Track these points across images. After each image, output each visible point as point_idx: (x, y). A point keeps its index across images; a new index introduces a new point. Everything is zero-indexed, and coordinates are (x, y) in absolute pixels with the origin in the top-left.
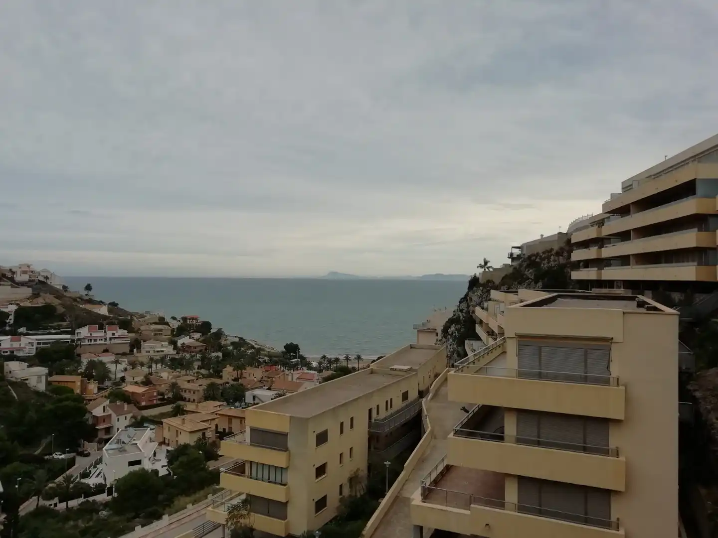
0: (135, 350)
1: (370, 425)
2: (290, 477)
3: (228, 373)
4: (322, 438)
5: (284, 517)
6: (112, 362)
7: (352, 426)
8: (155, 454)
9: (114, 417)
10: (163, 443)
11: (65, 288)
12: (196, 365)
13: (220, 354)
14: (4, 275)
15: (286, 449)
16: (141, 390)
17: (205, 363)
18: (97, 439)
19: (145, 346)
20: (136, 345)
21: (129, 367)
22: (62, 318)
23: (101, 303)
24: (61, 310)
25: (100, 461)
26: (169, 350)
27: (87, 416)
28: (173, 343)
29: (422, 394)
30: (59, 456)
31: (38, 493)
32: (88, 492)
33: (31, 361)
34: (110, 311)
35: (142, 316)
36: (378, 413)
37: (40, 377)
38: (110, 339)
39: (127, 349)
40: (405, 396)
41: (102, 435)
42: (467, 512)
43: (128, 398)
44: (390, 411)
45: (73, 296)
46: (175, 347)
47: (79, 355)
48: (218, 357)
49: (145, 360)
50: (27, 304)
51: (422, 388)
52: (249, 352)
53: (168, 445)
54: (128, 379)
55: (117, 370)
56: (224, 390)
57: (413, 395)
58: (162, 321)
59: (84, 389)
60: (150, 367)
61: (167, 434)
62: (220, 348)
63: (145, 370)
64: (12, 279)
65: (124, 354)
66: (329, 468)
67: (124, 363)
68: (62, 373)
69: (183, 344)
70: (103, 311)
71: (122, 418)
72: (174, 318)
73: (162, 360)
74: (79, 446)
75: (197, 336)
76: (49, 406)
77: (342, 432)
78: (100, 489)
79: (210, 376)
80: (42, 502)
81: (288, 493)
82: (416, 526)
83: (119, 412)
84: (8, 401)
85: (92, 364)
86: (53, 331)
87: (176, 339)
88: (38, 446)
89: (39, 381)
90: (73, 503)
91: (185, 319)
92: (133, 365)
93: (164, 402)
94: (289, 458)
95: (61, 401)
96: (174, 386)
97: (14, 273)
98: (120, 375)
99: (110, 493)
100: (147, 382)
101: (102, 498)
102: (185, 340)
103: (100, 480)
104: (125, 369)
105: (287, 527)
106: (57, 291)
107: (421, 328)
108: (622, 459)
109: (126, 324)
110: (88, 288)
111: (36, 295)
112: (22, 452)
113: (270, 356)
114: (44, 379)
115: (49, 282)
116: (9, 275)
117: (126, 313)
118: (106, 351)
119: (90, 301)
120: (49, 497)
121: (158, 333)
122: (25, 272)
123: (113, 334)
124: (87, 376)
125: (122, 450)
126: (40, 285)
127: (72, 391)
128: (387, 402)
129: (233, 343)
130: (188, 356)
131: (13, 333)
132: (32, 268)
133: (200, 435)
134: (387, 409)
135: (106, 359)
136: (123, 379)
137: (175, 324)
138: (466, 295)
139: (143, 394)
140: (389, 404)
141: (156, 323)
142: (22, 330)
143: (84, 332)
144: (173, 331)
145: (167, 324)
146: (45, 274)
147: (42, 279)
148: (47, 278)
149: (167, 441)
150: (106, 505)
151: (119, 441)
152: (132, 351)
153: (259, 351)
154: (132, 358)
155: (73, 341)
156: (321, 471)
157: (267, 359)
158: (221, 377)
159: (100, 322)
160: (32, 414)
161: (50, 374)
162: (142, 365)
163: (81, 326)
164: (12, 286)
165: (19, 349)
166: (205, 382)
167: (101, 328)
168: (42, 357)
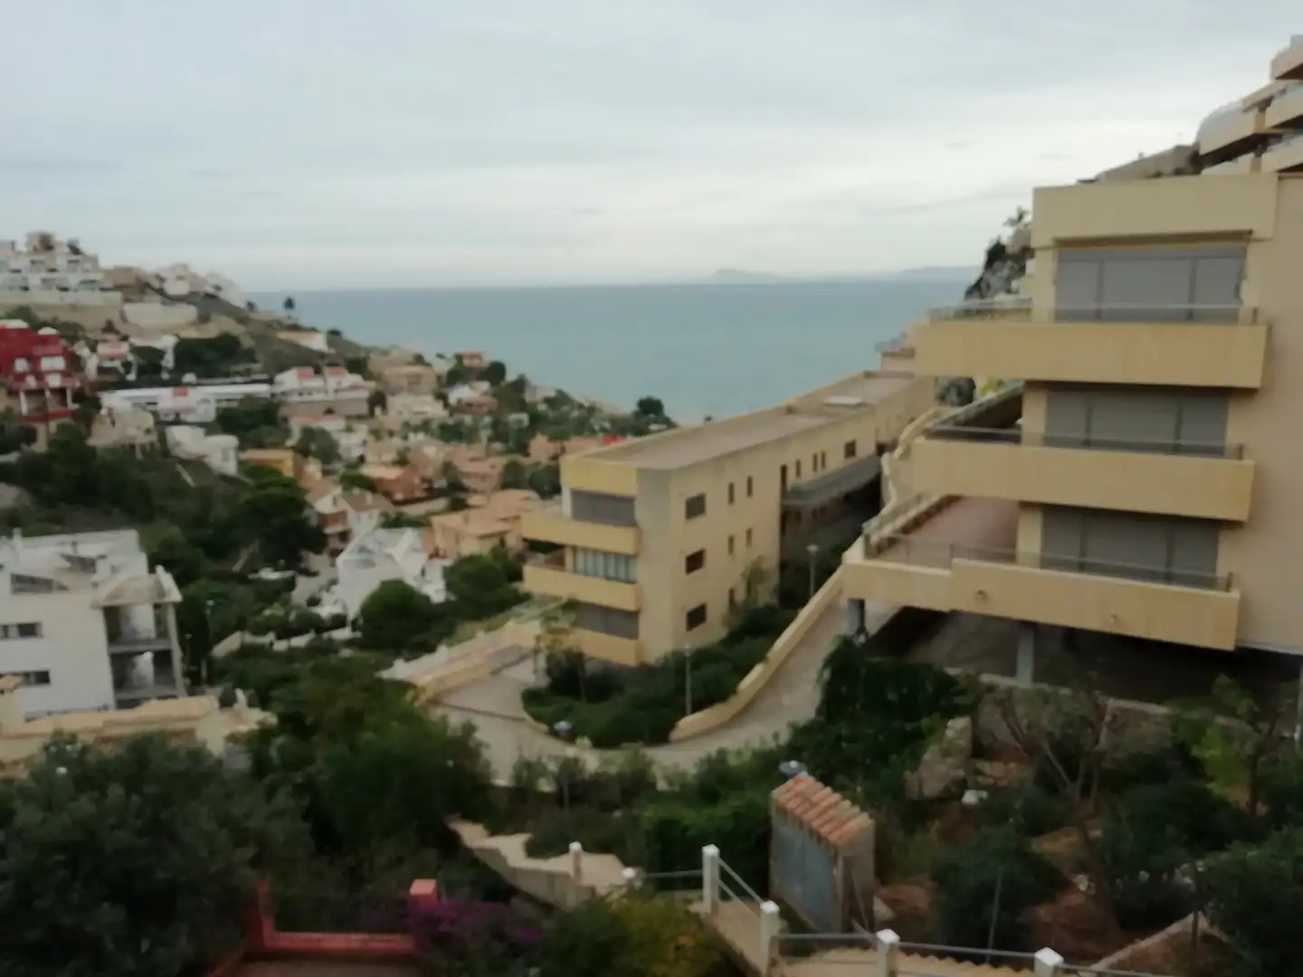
0: (378, 411)
1: (784, 493)
2: (640, 571)
3: (541, 448)
4: (695, 507)
5: (633, 635)
6: (342, 431)
7: (750, 491)
8: (423, 572)
9: (352, 515)
10: (435, 555)
11: (251, 306)
12: (484, 434)
13: (524, 417)
14: (148, 285)
15: (632, 523)
16: (392, 473)
17: (499, 432)
18: (327, 550)
19: (395, 402)
20: (378, 400)
21: (371, 439)
22: (250, 356)
23: (313, 330)
24: (247, 342)
25: (334, 582)
26: (435, 410)
27: (307, 513)
28: (442, 397)
29: (881, 449)
30: (269, 574)
31: (241, 625)
32: (320, 626)
33: (210, 428)
34: (330, 344)
35: (385, 353)
36: (798, 473)
37: (225, 452)
38: (336, 391)
39: (364, 409)
40: (850, 449)
41: (334, 543)
42: (946, 573)
43: (371, 485)
44: (821, 473)
45: (267, 318)
46: (446, 405)
47: (285, 420)
48: (520, 422)
49: (397, 427)
50: (192, 334)
51: (884, 438)
52: (575, 414)
53: (444, 557)
54: (370, 457)
55: (351, 443)
56: (534, 476)
57: (866, 449)
58: (419, 360)
59: (299, 470)
60: (405, 438)
61: (441, 542)
62: (522, 406)
63: (397, 442)
64: (161, 292)
65: (360, 418)
66: (709, 560)
67: (362, 430)
68: (260, 445)
69: (459, 401)
70: (318, 343)
71: (364, 515)
72: (440, 356)
73: (425, 426)
74: (300, 559)
75: (485, 386)
76: (245, 496)
77: (731, 499)
78: (339, 622)
79: (509, 451)
80: (249, 638)
81: (639, 597)
82: (852, 601)
83: (360, 506)
84: (179, 490)
85: (309, 434)
86: (239, 379)
87: (445, 390)
88: (235, 560)
89: (225, 458)
90: (300, 641)
91: (459, 358)
92: (376, 434)
93: (432, 494)
94: (639, 539)
95: (263, 486)
96: (447, 467)
97: (162, 280)
98: (356, 453)
99: (355, 626)
100: (402, 461)
101: (344, 634)
102: (461, 393)
103: (337, 610)
104: (364, 443)
105: (639, 651)
106: (237, 309)
107: (888, 349)
108: (1248, 462)
109: (357, 365)
110: (289, 304)
111: (204, 319)
112: (211, 566)
113: (614, 421)
114: (232, 454)
115: (222, 295)
116: (156, 284)
117: (357, 348)
118: (329, 412)
119: (295, 328)
120: (261, 630)
121: (414, 381)
122: (180, 278)
123: (339, 383)
124: (303, 451)
125: (368, 564)
126: (208, 301)
127: (278, 473)
128: (815, 457)
129: (548, 401)
130: (468, 419)
131: (175, 382)
132: (192, 270)
133: (495, 541)
134: (815, 468)
135: (333, 425)
136: (362, 459)
137: (443, 367)
138: (981, 280)
139: (397, 481)
140: (819, 460)
141: (409, 364)
142: (189, 378)
143: (289, 380)
144: (439, 378)
145: (428, 365)
146: (215, 282)
147: (210, 290)
148: (218, 288)
149: (441, 552)
150: (349, 643)
151: (362, 550)
152: (372, 413)
153: (592, 410)
154: (375, 424)
155: (273, 395)
156: (695, 562)
157: (607, 425)
158: (527, 455)
159: (314, 363)
160: (220, 512)
161: (241, 448)
162: (391, 434)
163: (283, 368)
164: (164, 303)
165: (189, 410)
166: (500, 462)
167: (318, 371)
168: (227, 421)
